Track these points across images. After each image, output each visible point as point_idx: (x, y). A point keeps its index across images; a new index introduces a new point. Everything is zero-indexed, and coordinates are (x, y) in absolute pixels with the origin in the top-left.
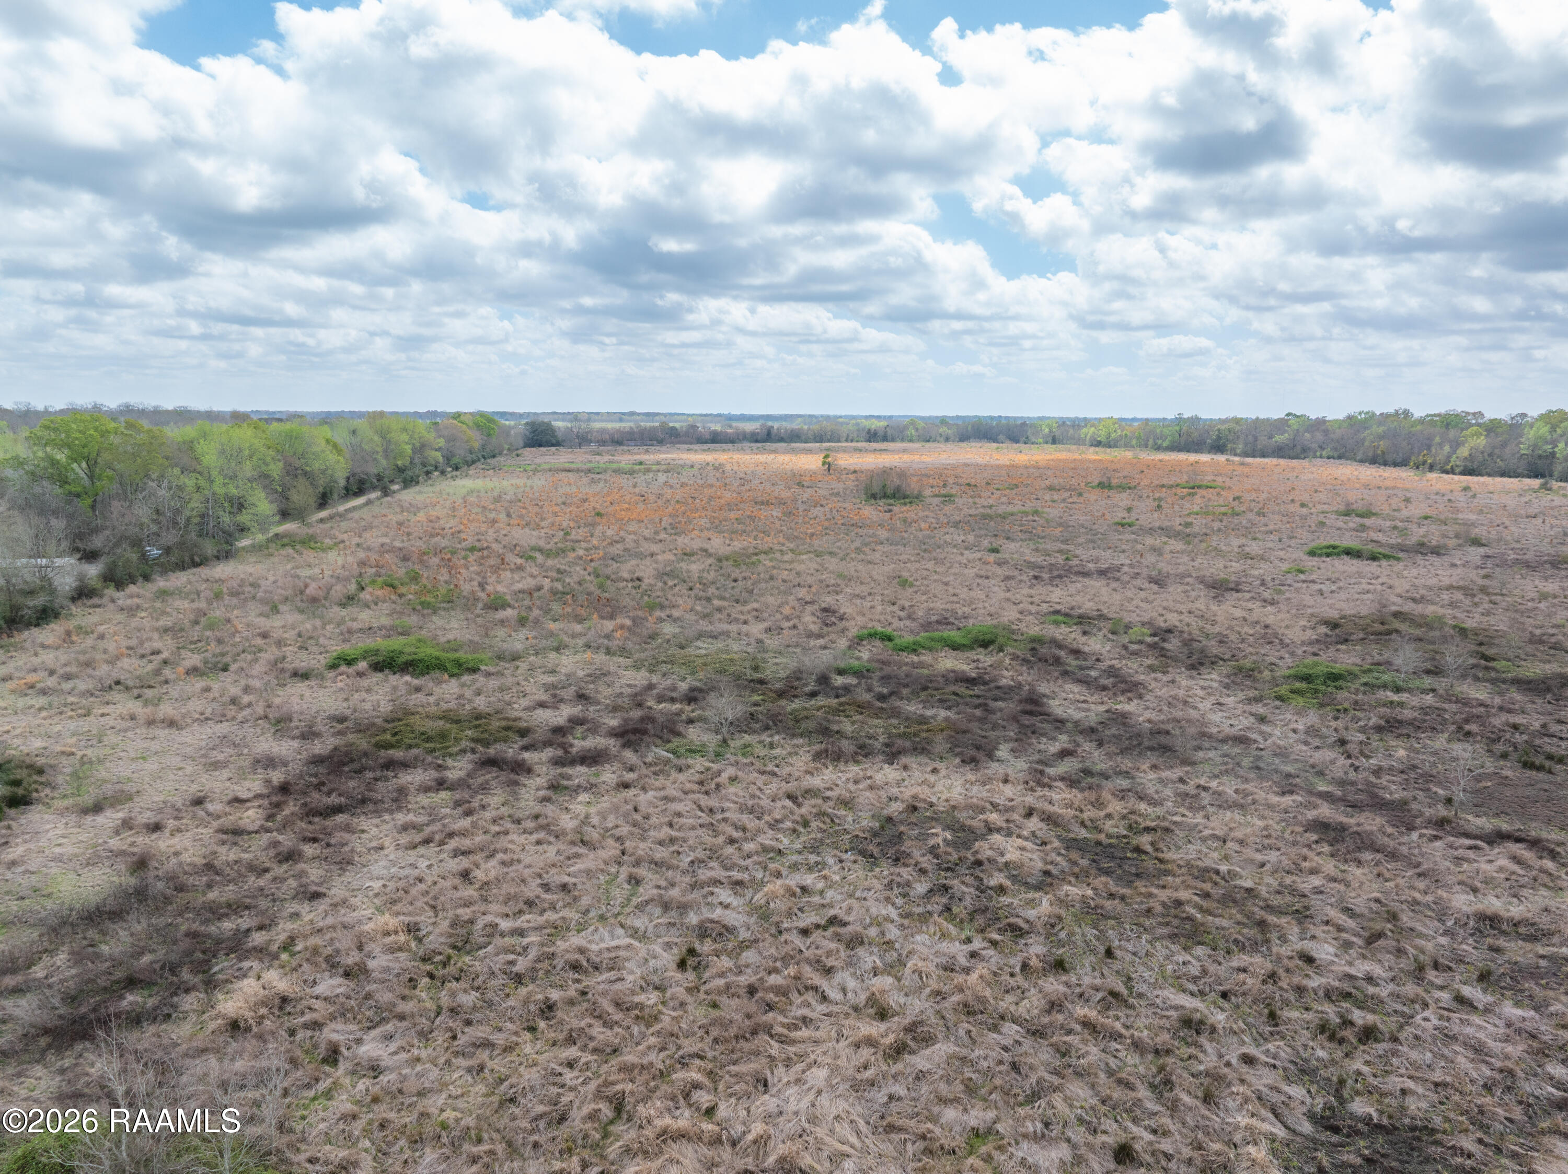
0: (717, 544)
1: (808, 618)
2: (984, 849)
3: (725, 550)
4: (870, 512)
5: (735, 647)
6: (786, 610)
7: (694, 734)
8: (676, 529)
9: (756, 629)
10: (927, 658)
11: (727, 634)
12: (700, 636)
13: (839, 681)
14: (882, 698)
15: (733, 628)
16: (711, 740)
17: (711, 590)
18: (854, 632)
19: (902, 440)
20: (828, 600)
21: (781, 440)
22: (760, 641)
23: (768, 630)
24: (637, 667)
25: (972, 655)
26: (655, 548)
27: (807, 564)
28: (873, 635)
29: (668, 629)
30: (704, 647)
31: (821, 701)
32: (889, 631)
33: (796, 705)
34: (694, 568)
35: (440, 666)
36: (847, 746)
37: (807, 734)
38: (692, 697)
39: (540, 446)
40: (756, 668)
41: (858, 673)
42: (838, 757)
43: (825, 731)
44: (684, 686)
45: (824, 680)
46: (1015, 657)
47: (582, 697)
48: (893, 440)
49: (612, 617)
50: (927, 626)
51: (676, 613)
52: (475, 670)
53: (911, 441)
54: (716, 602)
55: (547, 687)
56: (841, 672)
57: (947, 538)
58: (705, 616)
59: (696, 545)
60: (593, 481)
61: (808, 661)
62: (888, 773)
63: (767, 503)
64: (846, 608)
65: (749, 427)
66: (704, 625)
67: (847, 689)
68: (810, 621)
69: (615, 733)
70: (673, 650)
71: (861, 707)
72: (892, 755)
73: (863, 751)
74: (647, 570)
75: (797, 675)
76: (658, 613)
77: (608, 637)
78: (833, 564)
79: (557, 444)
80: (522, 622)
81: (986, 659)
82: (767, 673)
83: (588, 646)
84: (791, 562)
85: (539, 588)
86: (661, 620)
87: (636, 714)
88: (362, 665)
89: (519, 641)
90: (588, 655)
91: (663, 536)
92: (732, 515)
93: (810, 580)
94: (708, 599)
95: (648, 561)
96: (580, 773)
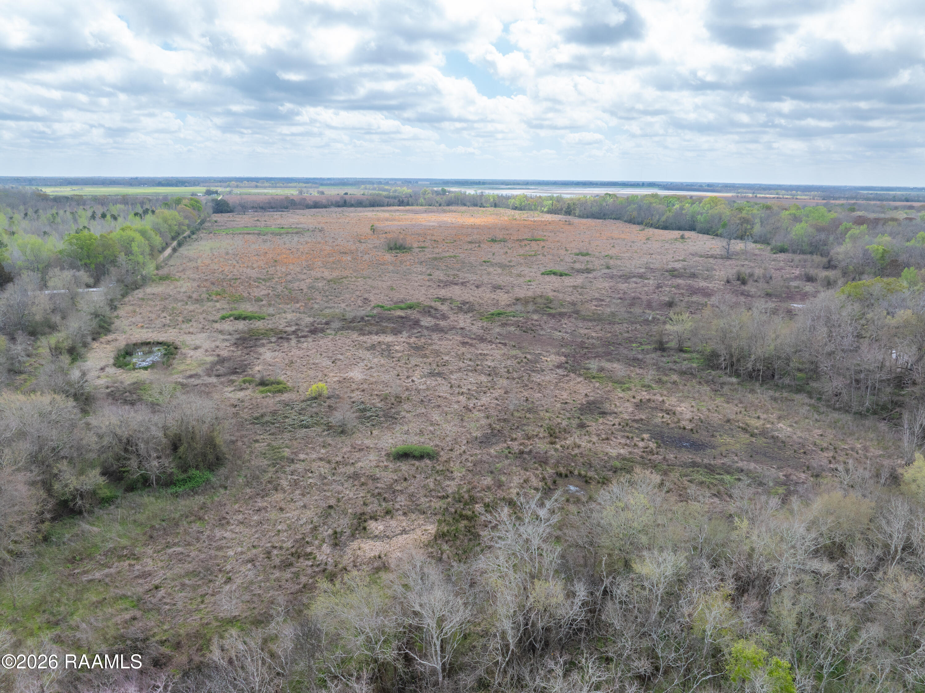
0: (327, 274)
1: (359, 302)
2: (391, 348)
3: (330, 278)
4: (389, 257)
5: (337, 311)
6: (352, 299)
7: (328, 331)
8: (310, 268)
9: (343, 305)
10: (393, 312)
11: (334, 307)
12: (326, 308)
13: (367, 318)
14: (378, 322)
15: (336, 305)
16: (333, 332)
17: (327, 293)
18: (373, 305)
19: (417, 205)
20: (366, 296)
21: (352, 206)
22: (344, 309)
23: (347, 305)
24: (309, 316)
25: (406, 311)
26: (304, 277)
27: (361, 282)
28: (378, 306)
29: (316, 306)
30: (327, 311)
31: (361, 323)
32: (384, 305)
33: (355, 324)
34: (320, 284)
35: (255, 318)
36: (366, 332)
37: (357, 330)
38: (327, 323)
39: (222, 212)
40: (343, 316)
41: (372, 317)
42: (364, 335)
43: (361, 329)
44: (324, 321)
45: (362, 318)
46: (418, 311)
47: (297, 324)
48: (412, 205)
49: (297, 303)
50: (396, 303)
51: (317, 301)
52: (264, 319)
53: (422, 205)
54: (330, 297)
55: (286, 323)
56: (367, 316)
57: (415, 270)
58: (327, 302)
59: (319, 275)
60: (265, 241)
61: (358, 314)
62: (376, 337)
63: (345, 253)
64: (372, 298)
65: (333, 192)
66: (326, 304)
67: (368, 320)
68: (360, 303)
69: (308, 332)
70: (319, 312)
71: (371, 324)
72: (377, 334)
73: (370, 333)
74: (303, 286)
75: (355, 317)
76: (312, 301)
77: (299, 309)
78: (369, 282)
79: (231, 211)
80: (270, 305)
81: (409, 312)
82: (347, 317)
83: (293, 312)
84: (355, 282)
85: (269, 294)
86: (312, 303)
87: (313, 328)
88: (232, 318)
89: (271, 310)
90: (294, 314)
91: (305, 271)
92: (331, 259)
93: (361, 288)
94: (327, 296)
95: (303, 282)
96: (303, 340)
